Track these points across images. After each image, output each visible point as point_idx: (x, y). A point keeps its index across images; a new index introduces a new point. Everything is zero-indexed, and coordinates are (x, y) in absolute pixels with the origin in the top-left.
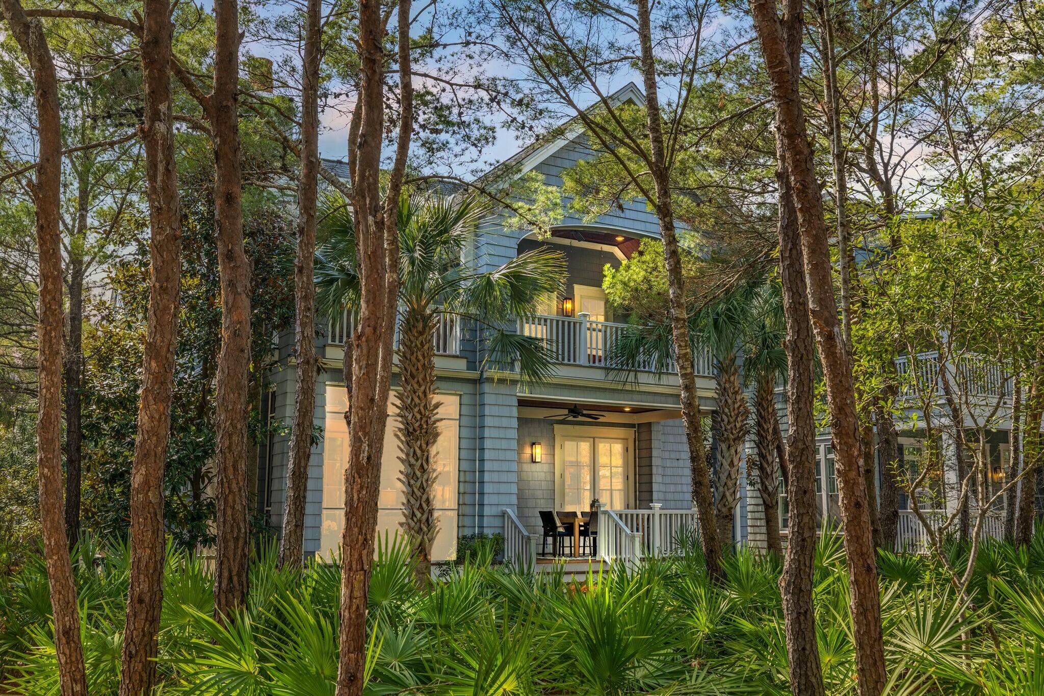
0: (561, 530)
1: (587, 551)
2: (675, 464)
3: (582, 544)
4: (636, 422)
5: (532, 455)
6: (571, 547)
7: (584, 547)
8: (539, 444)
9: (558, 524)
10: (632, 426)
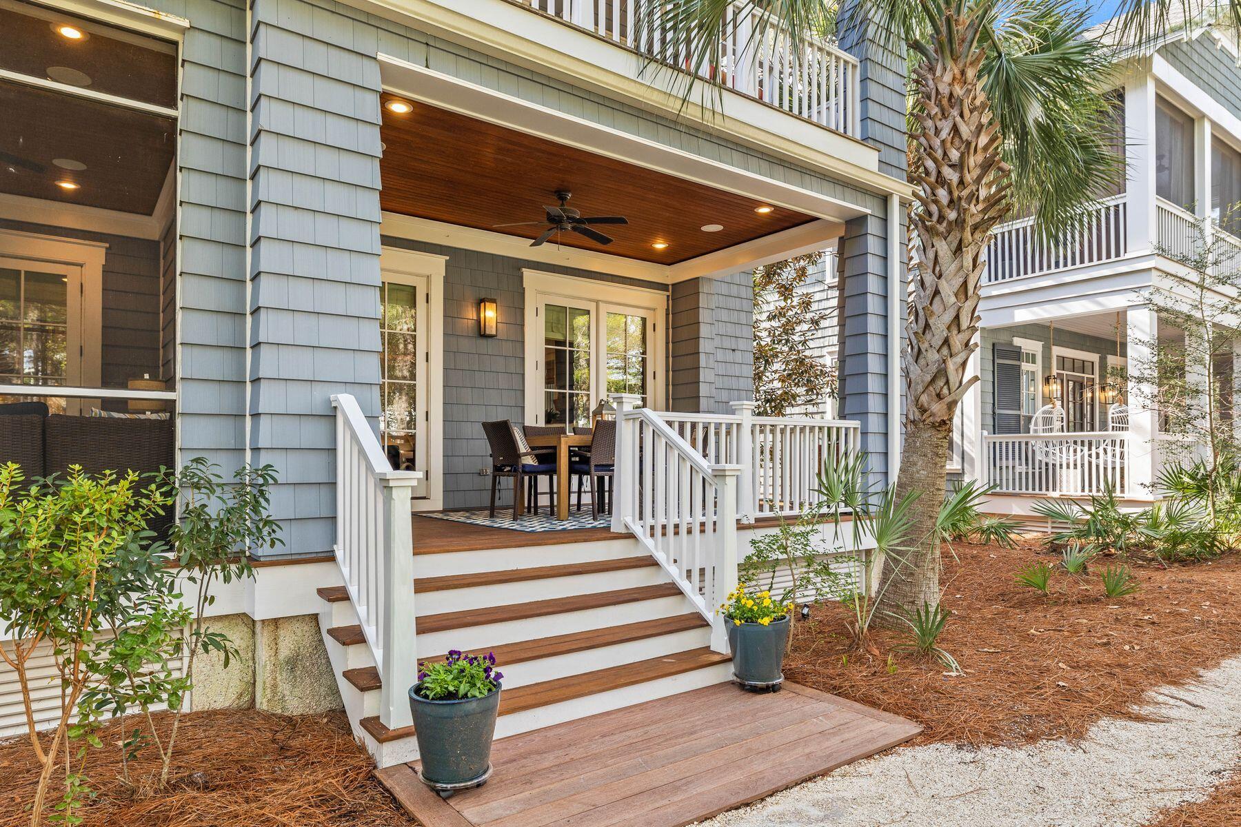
0: (529, 461)
1: (587, 499)
2: (730, 356)
3: (575, 487)
4: (669, 281)
5: (479, 321)
6: (551, 493)
7: (579, 492)
8: (493, 301)
9: (523, 447)
10: (662, 287)
